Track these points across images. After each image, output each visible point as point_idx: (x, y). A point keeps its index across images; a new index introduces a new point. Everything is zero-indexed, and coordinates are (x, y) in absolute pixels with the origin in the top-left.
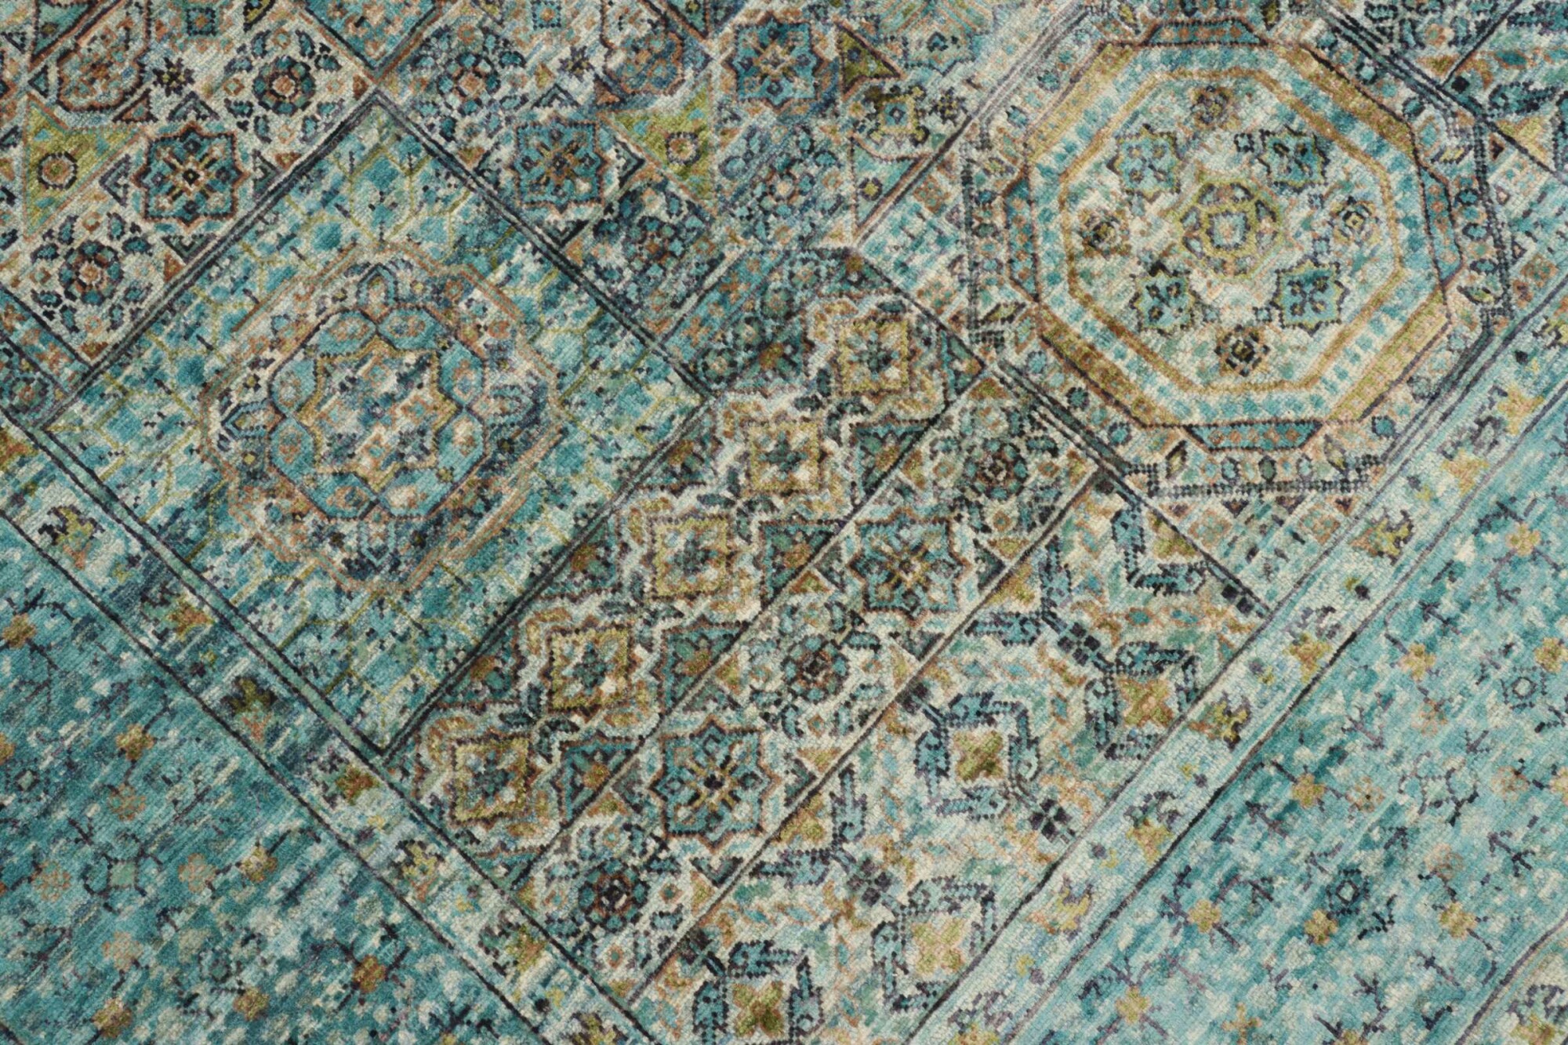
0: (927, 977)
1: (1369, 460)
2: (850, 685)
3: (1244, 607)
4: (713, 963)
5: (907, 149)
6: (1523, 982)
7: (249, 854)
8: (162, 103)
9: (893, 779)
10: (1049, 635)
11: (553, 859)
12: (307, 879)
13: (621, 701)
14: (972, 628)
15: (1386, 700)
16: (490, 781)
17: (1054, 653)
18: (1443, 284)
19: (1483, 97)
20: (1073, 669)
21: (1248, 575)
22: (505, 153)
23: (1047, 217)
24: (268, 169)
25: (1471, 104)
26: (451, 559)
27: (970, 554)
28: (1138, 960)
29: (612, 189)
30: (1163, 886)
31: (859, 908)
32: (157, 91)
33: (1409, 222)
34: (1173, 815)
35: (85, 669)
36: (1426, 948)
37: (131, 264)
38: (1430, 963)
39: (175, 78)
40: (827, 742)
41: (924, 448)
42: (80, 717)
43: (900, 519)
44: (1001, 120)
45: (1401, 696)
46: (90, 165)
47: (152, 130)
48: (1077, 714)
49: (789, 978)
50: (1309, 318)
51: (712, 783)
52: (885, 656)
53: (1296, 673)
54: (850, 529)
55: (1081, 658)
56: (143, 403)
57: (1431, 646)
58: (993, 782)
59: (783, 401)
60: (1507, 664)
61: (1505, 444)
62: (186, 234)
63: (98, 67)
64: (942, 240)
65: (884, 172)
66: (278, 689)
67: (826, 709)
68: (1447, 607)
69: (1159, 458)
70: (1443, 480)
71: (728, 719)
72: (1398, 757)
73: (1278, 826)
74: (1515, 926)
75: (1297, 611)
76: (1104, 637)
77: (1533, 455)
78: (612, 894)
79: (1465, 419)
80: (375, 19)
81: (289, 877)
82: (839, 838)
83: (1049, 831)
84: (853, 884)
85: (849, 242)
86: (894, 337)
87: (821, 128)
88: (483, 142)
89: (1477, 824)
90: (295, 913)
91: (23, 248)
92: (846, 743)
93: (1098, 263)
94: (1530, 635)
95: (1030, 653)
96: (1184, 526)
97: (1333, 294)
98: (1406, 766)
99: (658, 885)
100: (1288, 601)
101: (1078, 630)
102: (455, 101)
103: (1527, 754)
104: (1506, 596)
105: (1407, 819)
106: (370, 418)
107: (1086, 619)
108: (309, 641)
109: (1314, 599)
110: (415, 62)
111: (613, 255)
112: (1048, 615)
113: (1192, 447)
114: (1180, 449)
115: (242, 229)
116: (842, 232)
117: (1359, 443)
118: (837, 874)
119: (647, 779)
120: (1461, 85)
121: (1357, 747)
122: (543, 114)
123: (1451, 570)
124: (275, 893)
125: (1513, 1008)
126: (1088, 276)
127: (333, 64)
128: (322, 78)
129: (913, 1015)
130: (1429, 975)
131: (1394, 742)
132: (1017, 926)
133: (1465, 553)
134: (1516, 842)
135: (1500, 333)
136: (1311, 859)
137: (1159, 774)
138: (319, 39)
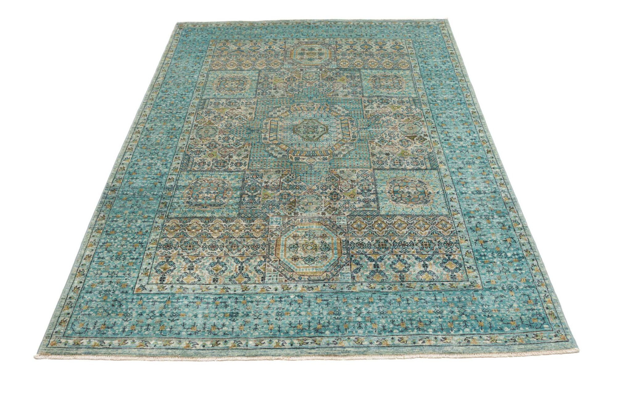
0: (184, 281)
1: (294, 279)
2: (215, 251)
3: (262, 280)
4: (167, 260)
5: (287, 214)
6: (239, 340)
7: (146, 215)
8: (227, 157)
9: (206, 262)
10: (239, 265)
11: (168, 239)
12: (147, 221)
13: (193, 232)
14: (233, 257)
15: (264, 302)
16: (172, 228)
17: (238, 267)
18: (326, 272)
19: (353, 259)
20: (237, 270)
21: (266, 278)
22: (249, 184)
23: (292, 231)
24: (228, 169)
25: (351, 259)
26: (196, 208)
27: (242, 251)
28: (205, 300)
29: (255, 194)
30: (217, 296)
31: (187, 269)
32: (228, 156)
33: (330, 263)
34: (228, 291)
35: (156, 191)
36: (235, 327)
37: (206, 166)
38: (233, 329)
39: (231, 157)
40: (205, 253)
41: (251, 239)
42: (151, 193)
43: (240, 243)
44: (300, 219)
45: (266, 303)
46: (214, 157)
47: (223, 159)
48: (232, 274)
49: (172, 268)
50: (307, 262)
51: (190, 246)
52: (221, 252)
53: (259, 291)
54: (234, 239)
55: (239, 270)
56: (191, 176)
57: (276, 301)
58: (215, 272)
59: (244, 224)
60: (281, 310)
61: (311, 291)
62: (214, 167)
63: (226, 152)
64: (279, 224)
65: (282, 214)
66: (167, 205)
67: (209, 251)
68: (283, 299)
69: (273, 260)
70: (299, 288)
71: (199, 243)
72: (258, 308)
73: (236, 302)
74: (246, 334)
75: (267, 286)
76: (244, 270)
77: (312, 295)
78: (168, 246)
79: (310, 286)
80: (254, 166)
81: (146, 220)
82: (194, 262)
83: (214, 281)
84: (189, 266)
85: (270, 216)
86: (262, 227)
87: (281, 205)
88: (249, 181)
89: (257, 321)
90: (142, 223)
91: (199, 158)
92: (207, 255)
93: (292, 239)
94: (288, 310)
95: (235, 264)
96: (267, 268)
97: (312, 263)
98: (257, 310)
99: (173, 249)
100: (268, 284)
101: (243, 267)
102: (251, 176)
103: (271, 320)
104: (291, 304)
105: (250, 314)
106: (207, 193)
107: (245, 267)
108: (175, 204)
109: (270, 286)
110: (252, 171)
111: (247, 199)
112: (242, 263)
113: (278, 262)
114: (276, 261)
115: (219, 171)
116: (270, 215)
117: (296, 277)
118: (189, 264)
119: (185, 240)
120: (352, 256)
121: (255, 303)
122: (258, 184)
123: (288, 297)
124: (143, 220)
125: (235, 341)
126: (289, 239)
127: (245, 166)
128: (243, 166)
129: (178, 282)
130: (231, 330)
131: (259, 306)
132: (198, 285)
133: (292, 296)
134: (258, 327)
135: (325, 281)
136: (235, 309)
137: (232, 287)
138: (247, 163)
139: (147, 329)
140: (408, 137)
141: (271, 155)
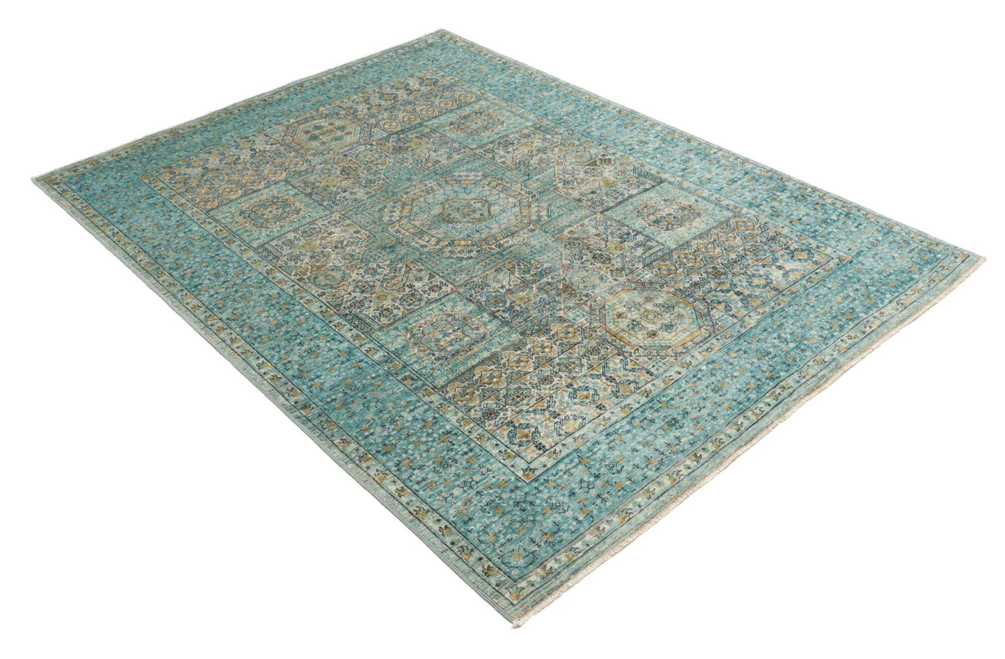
0: (567, 431)
1: (682, 353)
2: (554, 383)
3: (651, 375)
4: (514, 426)
5: (577, 301)
6: (714, 438)
7: (403, 403)
8: (407, 290)
9: (563, 398)
10: (603, 377)
11: (477, 408)
12: (416, 408)
13: (497, 382)
14: (585, 376)
15: (684, 391)
16: (463, 394)
17: (605, 381)
18: (700, 328)
19: (709, 301)
20: (609, 383)
21: (652, 370)
22: (484, 299)
23: (609, 312)
24: (429, 300)
25: (707, 302)
26: (460, 358)
27: (586, 364)
28: (620, 431)
29: (507, 305)
30: (628, 419)
31: (552, 419)
32: (407, 288)
33: (693, 318)
34: (631, 408)
35: (371, 372)
36: (691, 431)
37: (395, 311)
38: (692, 434)
39: (411, 286)
40: (547, 392)
41: (576, 347)
42: (368, 379)
43: (569, 358)
44: (599, 298)
45: (688, 390)
46: (389, 297)
47: (404, 293)
48: (609, 390)
49: (533, 430)
50: (669, 331)
51: (518, 397)
52: (563, 379)
53: (663, 386)
54: (557, 359)
55: (611, 382)
56: (393, 333)
57: (695, 382)
58: (587, 400)
59: (544, 338)
60: (713, 386)
61: (713, 352)
62: (408, 308)
63: (395, 284)
64: (584, 316)
65: (571, 305)
66: (415, 377)
67: (548, 387)
68: (699, 376)
69: (633, 351)
70: (700, 357)
71: (523, 386)
72: (687, 400)
73: (657, 411)
74: (713, 428)
75: (664, 376)
76: (617, 378)
77: (720, 354)
78: (491, 414)
79: (705, 347)
80: (458, 279)
81: (412, 407)
82: (548, 407)
83: (600, 409)
84: (551, 415)
85: (562, 315)
86: (571, 330)
87: (557, 298)
88: (479, 297)
89: (704, 412)
90: (412, 413)
91: (372, 309)
92: (552, 392)
93: (620, 320)
94: (718, 381)
95: (599, 381)
96: (638, 362)
97: (675, 328)
98: (689, 402)
99: (502, 414)
100: (662, 374)
101: (611, 377)
102: (473, 291)
103: (717, 400)
104: (713, 375)
105: (688, 410)
106: (445, 335)
107: (613, 375)
108: (424, 371)
109: (668, 374)
110: (465, 286)
111: (507, 315)
112: (604, 374)
113: (640, 349)
114: (638, 349)
115: (421, 307)
116: (561, 313)
117: (680, 349)
118: (547, 414)
119: (502, 395)
120: (704, 299)
121: (677, 398)
122: (493, 294)
123: (701, 370)
124: (408, 410)
125: (712, 442)
126: (618, 322)
127: (447, 285)
128: (444, 287)
129: (563, 438)
130: (691, 437)
131: (686, 398)
132: (591, 424)
133: (704, 368)
134: (714, 415)
135: (713, 335)
136: (665, 417)
137: (629, 401)
138: (444, 282)
139: (604, 500)
140: (588, 165)
141: (461, 259)
